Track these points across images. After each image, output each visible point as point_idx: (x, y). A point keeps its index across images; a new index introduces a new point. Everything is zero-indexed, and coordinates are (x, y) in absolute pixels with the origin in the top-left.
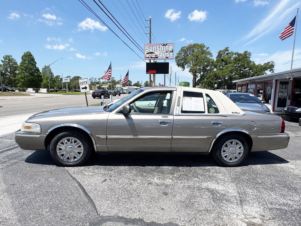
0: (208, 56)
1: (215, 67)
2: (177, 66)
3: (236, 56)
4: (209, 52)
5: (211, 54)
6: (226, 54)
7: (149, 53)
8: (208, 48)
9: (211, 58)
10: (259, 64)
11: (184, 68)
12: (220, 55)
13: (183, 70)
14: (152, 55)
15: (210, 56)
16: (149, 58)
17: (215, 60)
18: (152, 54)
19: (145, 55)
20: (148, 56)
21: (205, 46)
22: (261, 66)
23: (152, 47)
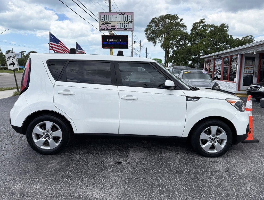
0: (182, 29)
1: (190, 41)
2: (148, 40)
3: (212, 29)
4: (183, 24)
5: (185, 26)
9: (185, 31)
10: (238, 38)
11: (155, 42)
12: (194, 27)
13: (155, 45)
15: (184, 29)
17: (189, 34)
18: (108, 25)
19: (100, 26)
21: (178, 17)
22: (239, 40)
23: (108, 16)
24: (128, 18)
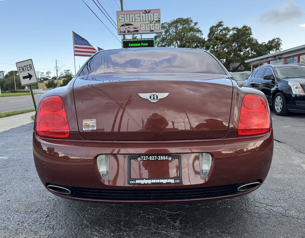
0: (197, 35)
3: (234, 32)
4: (198, 28)
5: (201, 31)
6: (219, 31)
7: (125, 24)
8: (196, 24)
9: (201, 37)
14: (129, 28)
15: (199, 35)
16: (125, 32)
17: (206, 40)
18: (129, 26)
19: (119, 28)
20: (123, 29)
21: (191, 21)
22: (265, 44)
23: (128, 15)
24: (155, 17)
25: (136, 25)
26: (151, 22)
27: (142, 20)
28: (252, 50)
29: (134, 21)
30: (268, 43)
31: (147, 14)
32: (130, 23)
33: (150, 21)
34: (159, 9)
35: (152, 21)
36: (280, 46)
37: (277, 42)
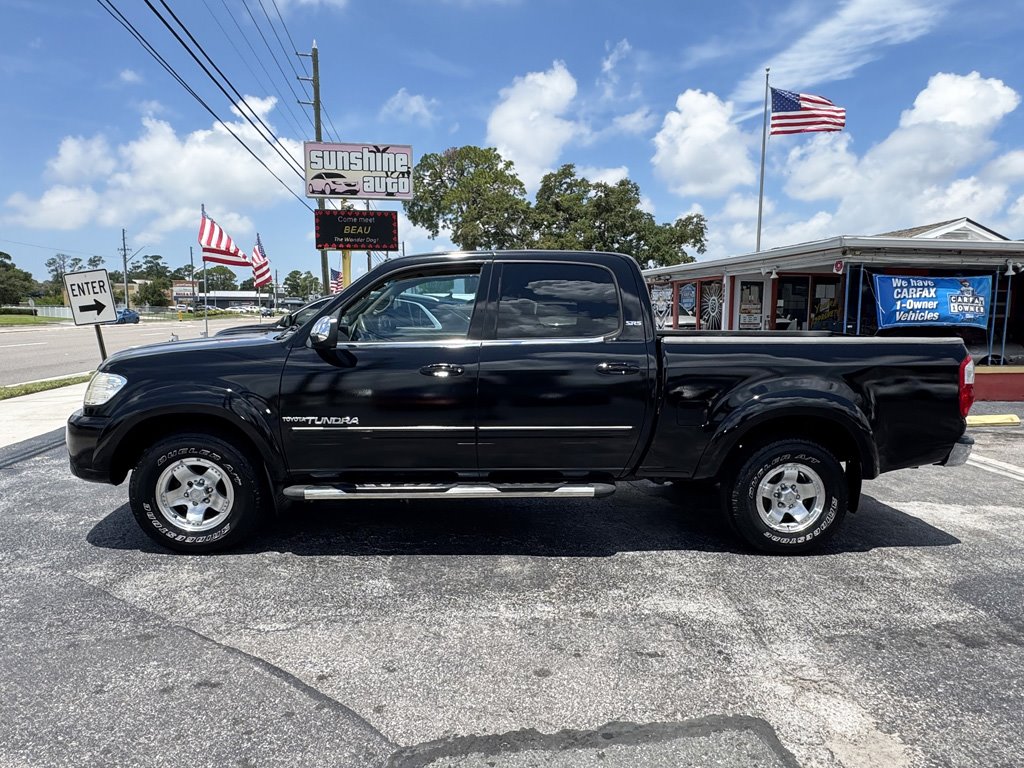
0: (512, 193)
1: (536, 226)
3: (599, 194)
4: (513, 177)
5: (521, 185)
6: (565, 186)
7: (325, 174)
9: (520, 197)
11: (433, 227)
12: (547, 188)
13: (433, 235)
14: (334, 182)
16: (323, 192)
17: (532, 206)
18: (334, 180)
19: (310, 181)
20: (319, 184)
21: (498, 157)
24: (398, 163)
25: (351, 177)
26: (389, 173)
27: (366, 168)
28: (639, 239)
29: (346, 167)
30: (677, 225)
31: (379, 155)
32: (336, 172)
33: (386, 173)
34: (409, 147)
35: (392, 173)
36: (703, 234)
37: (697, 224)
